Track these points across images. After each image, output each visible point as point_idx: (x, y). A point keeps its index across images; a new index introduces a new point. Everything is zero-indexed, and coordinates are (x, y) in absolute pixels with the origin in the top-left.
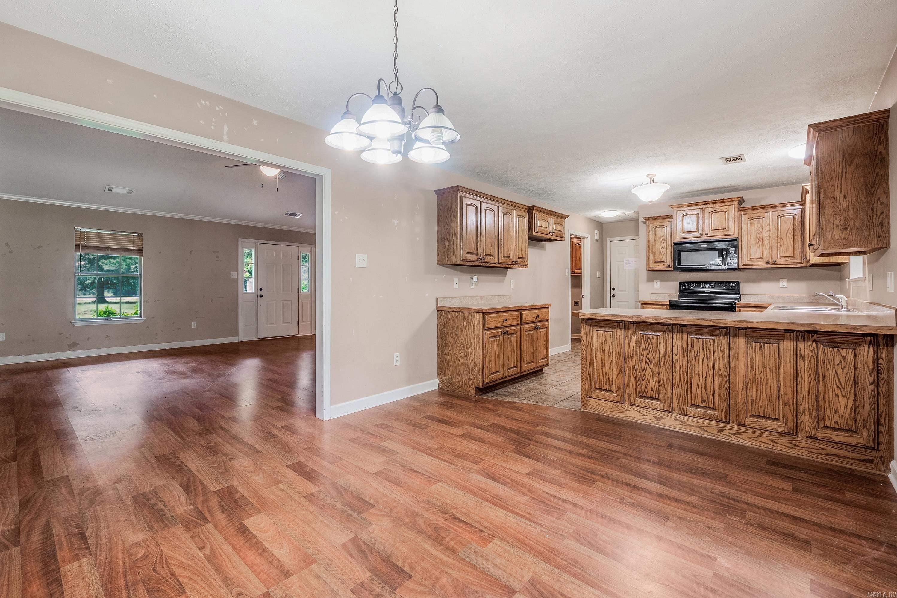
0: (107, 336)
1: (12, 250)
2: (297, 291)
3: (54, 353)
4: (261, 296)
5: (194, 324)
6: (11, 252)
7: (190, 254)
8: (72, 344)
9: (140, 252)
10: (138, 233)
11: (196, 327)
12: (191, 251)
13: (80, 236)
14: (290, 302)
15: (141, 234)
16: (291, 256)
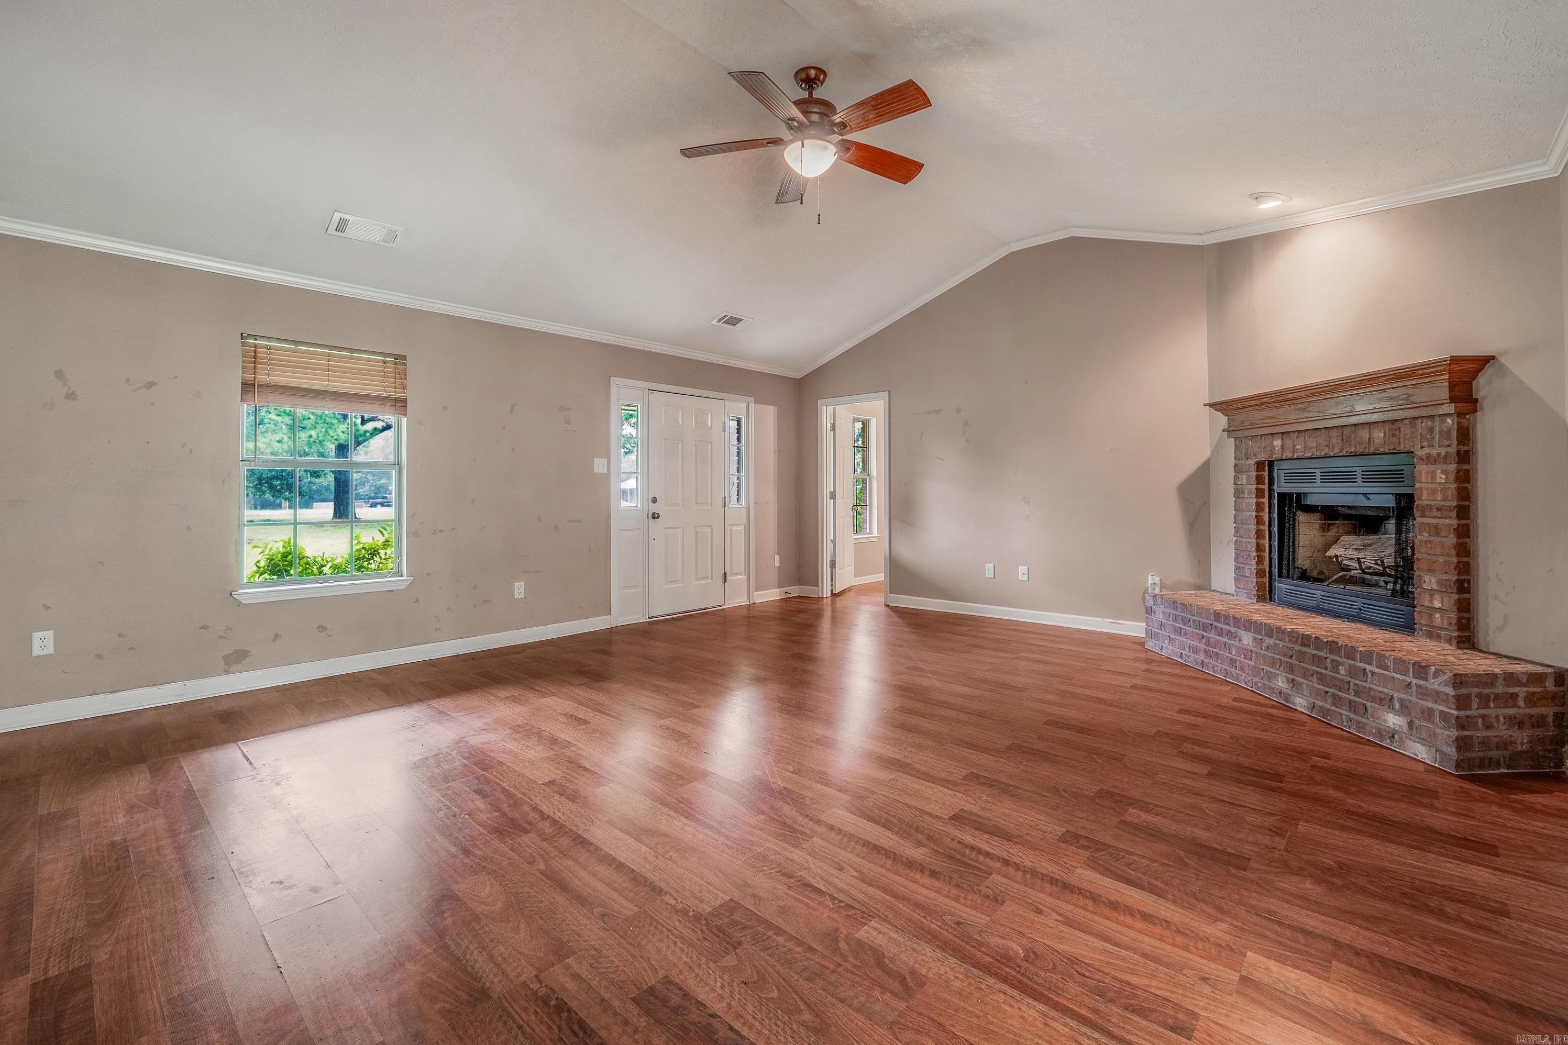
0: (322, 628)
1: (73, 392)
2: (721, 503)
3: (189, 683)
4: (655, 516)
5: (519, 590)
6: (71, 396)
7: (511, 412)
8: (233, 653)
9: (400, 405)
10: (397, 357)
11: (522, 596)
12: (514, 405)
13: (255, 357)
14: (708, 530)
15: (400, 359)
16: (711, 424)
